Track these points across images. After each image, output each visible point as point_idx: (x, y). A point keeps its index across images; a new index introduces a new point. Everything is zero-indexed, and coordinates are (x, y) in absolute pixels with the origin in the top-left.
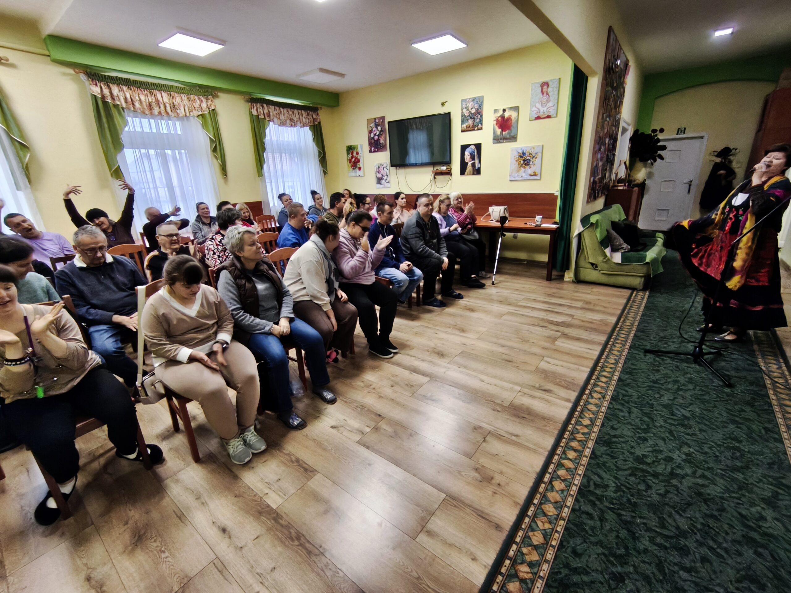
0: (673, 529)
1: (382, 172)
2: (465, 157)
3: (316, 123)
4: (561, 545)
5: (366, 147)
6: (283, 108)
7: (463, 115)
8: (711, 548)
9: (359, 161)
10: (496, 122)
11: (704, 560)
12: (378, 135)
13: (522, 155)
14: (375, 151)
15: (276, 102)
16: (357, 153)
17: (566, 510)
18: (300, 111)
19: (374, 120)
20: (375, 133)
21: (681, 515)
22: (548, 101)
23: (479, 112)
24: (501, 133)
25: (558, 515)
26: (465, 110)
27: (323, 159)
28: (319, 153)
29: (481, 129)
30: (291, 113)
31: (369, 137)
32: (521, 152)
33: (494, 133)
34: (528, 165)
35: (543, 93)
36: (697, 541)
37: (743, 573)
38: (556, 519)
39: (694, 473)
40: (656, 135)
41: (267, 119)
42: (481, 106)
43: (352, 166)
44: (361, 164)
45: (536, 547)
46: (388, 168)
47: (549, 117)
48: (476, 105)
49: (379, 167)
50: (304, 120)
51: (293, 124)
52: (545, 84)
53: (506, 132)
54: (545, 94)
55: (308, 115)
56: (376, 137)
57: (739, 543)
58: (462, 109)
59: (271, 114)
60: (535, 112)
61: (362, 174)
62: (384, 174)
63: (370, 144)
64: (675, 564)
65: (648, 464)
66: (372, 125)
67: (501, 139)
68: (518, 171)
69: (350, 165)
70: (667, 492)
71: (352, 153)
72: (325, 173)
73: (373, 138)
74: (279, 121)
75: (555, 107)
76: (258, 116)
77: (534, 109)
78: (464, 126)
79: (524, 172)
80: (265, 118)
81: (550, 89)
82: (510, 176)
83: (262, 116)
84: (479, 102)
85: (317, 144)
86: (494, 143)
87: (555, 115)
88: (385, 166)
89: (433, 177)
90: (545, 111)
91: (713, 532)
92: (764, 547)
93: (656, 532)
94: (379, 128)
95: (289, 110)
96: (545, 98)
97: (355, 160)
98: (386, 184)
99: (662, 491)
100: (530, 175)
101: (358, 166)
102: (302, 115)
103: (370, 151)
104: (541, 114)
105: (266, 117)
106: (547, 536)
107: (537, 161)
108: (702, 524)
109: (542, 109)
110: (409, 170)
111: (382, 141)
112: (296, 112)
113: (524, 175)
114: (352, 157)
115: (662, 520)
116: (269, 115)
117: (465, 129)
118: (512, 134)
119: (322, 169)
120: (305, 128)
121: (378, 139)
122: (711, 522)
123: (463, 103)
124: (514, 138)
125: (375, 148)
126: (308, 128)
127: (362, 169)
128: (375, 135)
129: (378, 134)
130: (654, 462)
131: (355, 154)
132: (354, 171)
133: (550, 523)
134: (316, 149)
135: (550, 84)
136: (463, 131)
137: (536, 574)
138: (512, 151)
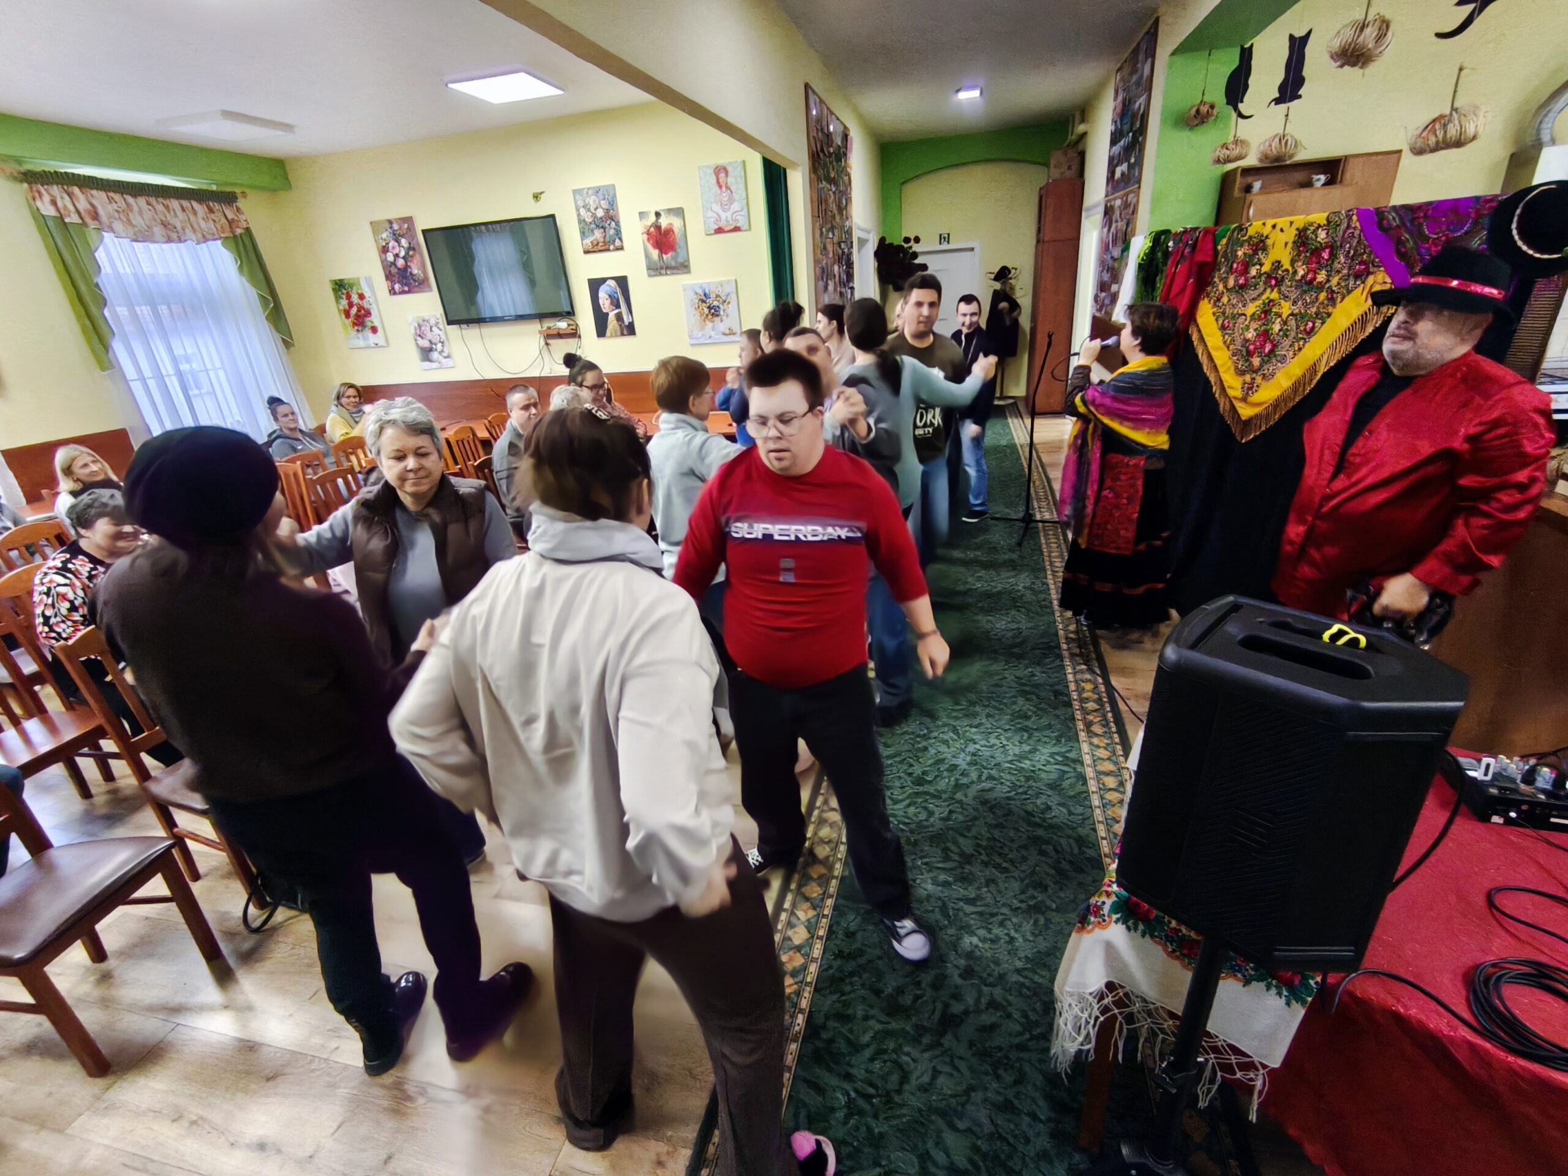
0: (956, 858)
1: (429, 335)
2: (601, 302)
3: (239, 231)
4: (831, 931)
5: (381, 283)
6: (135, 196)
7: (581, 221)
8: (997, 867)
9: (368, 313)
10: (646, 236)
11: (990, 882)
12: (404, 258)
13: (704, 298)
14: (403, 292)
15: (108, 181)
16: (361, 297)
17: (834, 882)
18: (185, 203)
19: (387, 225)
20: (396, 251)
21: (965, 836)
22: (731, 200)
23: (610, 218)
24: (660, 257)
25: (824, 893)
26: (582, 212)
27: (276, 314)
28: (264, 300)
29: (621, 248)
30: (160, 207)
31: (384, 262)
32: (700, 292)
33: (647, 256)
34: (717, 315)
35: (720, 187)
36: (983, 862)
37: (1026, 881)
38: (822, 900)
39: (980, 776)
40: (911, 247)
41: (92, 224)
42: (612, 203)
43: (355, 324)
44: (375, 320)
45: (798, 949)
46: (441, 326)
47: (737, 229)
48: (603, 202)
49: (420, 326)
50: (203, 224)
51: (173, 234)
52: (721, 171)
53: (669, 255)
54: (724, 188)
55: (211, 211)
56: (401, 263)
57: (1024, 847)
58: (578, 210)
59: (101, 211)
60: (713, 220)
61: (382, 342)
62: (434, 341)
63: (389, 277)
64: (959, 899)
65: (930, 782)
66: (384, 236)
67: (662, 268)
68: (702, 328)
69: (349, 322)
70: (951, 812)
71: (349, 297)
72: (288, 344)
73: (394, 264)
74: (131, 232)
75: (745, 212)
76: (62, 218)
77: (710, 213)
78: (588, 241)
79: (713, 329)
80: (84, 224)
81: (730, 180)
82: (691, 337)
83: (75, 219)
84: (608, 195)
85: (253, 280)
86: (650, 276)
87: (746, 227)
88: (433, 322)
89: (542, 343)
90: (729, 218)
91: (999, 845)
92: (1047, 842)
93: (938, 868)
94: (404, 242)
95: (153, 200)
96: (725, 196)
97: (359, 311)
98: (444, 360)
99: (945, 814)
100: (724, 334)
101: (369, 324)
102: (195, 213)
103: (393, 292)
104: (723, 224)
105: (88, 220)
106: (811, 927)
107: (732, 309)
108: (989, 839)
109: (723, 215)
110: (490, 331)
111: (415, 271)
112: (174, 204)
113: (713, 333)
114: (351, 305)
115: (946, 850)
116: (95, 216)
117: (590, 248)
118: (680, 260)
119: (278, 337)
120: (210, 243)
121: (406, 267)
122: (997, 833)
123: (578, 197)
124: (684, 267)
125: (403, 285)
126: (219, 242)
127: (380, 330)
128: (397, 256)
129: (402, 254)
130: (936, 777)
131: (355, 298)
132: (360, 335)
133: (814, 908)
134: (253, 293)
135: (729, 169)
136: (587, 252)
137: (802, 982)
138: (684, 290)
